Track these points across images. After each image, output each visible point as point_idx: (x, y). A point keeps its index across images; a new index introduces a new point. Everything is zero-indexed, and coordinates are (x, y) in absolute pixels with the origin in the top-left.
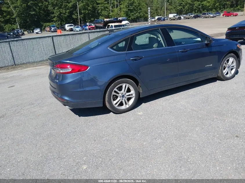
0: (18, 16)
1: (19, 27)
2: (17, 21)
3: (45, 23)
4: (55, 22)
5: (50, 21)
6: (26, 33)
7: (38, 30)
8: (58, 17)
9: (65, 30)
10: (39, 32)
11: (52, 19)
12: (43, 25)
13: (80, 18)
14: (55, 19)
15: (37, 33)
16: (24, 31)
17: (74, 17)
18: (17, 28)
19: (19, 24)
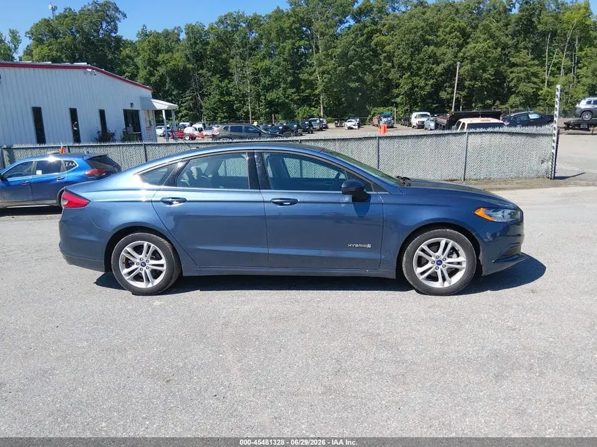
0: (326, 90)
1: (322, 114)
2: (321, 101)
3: (376, 108)
4: (397, 105)
5: (386, 103)
6: (331, 125)
7: (352, 123)
8: (406, 94)
9: (410, 125)
10: (354, 127)
11: (393, 100)
12: (369, 113)
13: (457, 99)
14: (398, 100)
15: (350, 128)
16: (328, 122)
17: (443, 95)
18: (318, 115)
19: (324, 108)
